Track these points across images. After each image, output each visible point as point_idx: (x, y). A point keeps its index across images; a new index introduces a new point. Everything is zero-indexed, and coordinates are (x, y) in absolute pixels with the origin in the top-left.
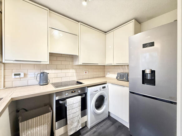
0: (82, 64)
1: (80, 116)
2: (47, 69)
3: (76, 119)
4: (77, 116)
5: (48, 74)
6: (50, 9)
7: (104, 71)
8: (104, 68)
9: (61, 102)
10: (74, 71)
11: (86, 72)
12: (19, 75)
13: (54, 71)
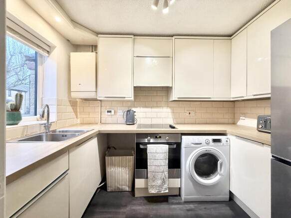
0: (177, 99)
1: (166, 174)
2: (135, 107)
3: (160, 175)
4: (160, 171)
5: (135, 112)
6: (135, 35)
7: (234, 113)
8: (234, 107)
9: (142, 147)
10: (169, 110)
11: (190, 113)
12: (110, 112)
13: (142, 109)
